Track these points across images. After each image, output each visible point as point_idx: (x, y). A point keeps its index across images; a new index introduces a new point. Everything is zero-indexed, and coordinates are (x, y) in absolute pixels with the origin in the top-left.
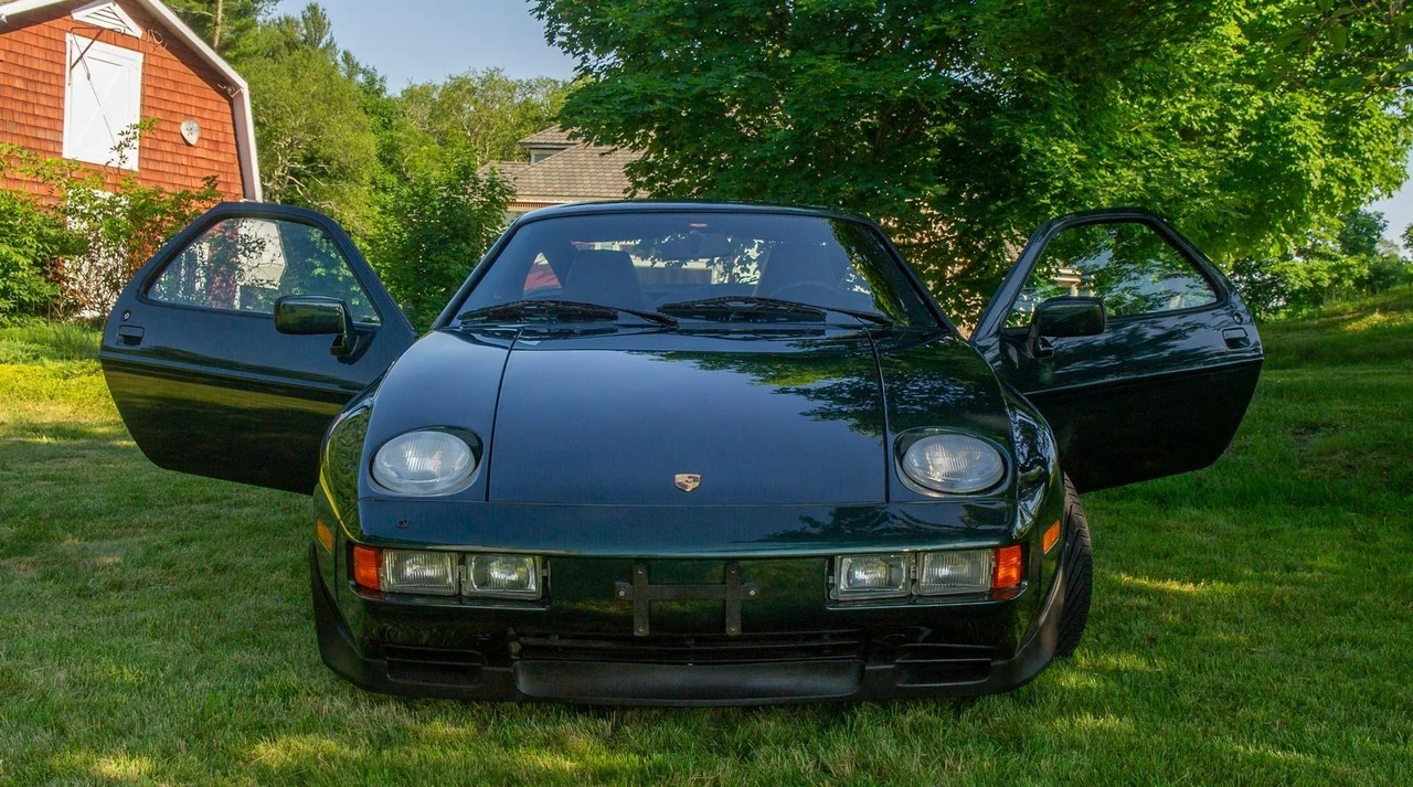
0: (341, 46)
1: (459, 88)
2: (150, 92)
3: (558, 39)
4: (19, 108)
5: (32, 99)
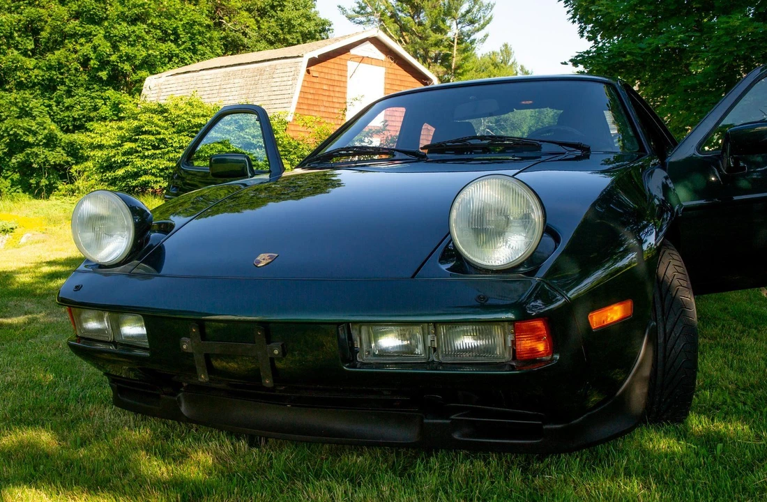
0: (519, 63)
2: (388, 87)
5: (332, 94)
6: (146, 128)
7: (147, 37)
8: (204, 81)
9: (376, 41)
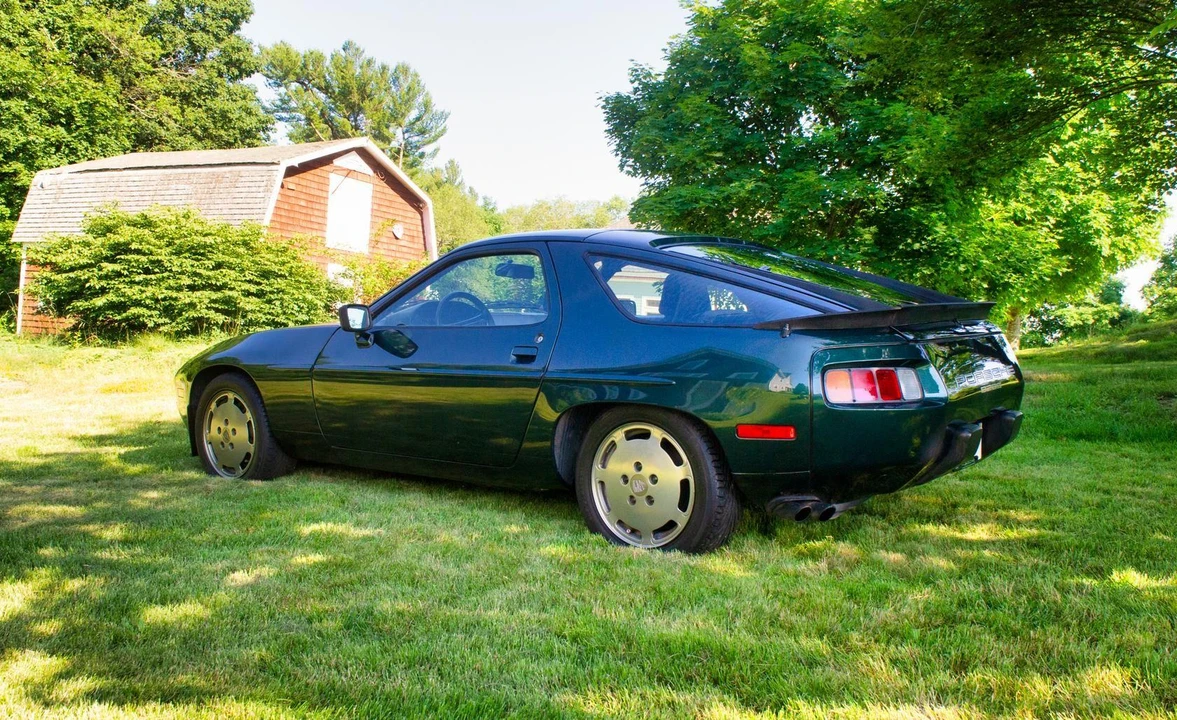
0: (468, 185)
1: (541, 206)
2: (375, 207)
3: (626, 168)
4: (303, 217)
5: (310, 212)
6: (134, 246)
7: (26, 117)
8: (129, 184)
9: (363, 153)
